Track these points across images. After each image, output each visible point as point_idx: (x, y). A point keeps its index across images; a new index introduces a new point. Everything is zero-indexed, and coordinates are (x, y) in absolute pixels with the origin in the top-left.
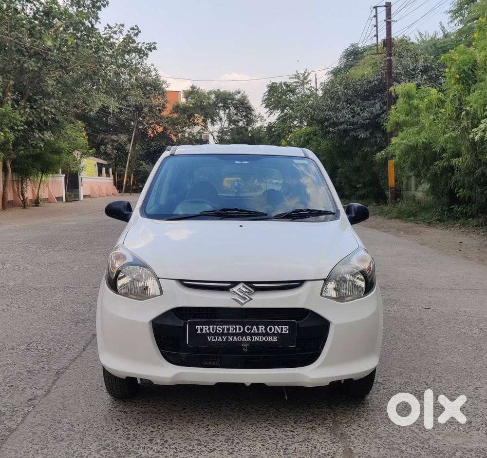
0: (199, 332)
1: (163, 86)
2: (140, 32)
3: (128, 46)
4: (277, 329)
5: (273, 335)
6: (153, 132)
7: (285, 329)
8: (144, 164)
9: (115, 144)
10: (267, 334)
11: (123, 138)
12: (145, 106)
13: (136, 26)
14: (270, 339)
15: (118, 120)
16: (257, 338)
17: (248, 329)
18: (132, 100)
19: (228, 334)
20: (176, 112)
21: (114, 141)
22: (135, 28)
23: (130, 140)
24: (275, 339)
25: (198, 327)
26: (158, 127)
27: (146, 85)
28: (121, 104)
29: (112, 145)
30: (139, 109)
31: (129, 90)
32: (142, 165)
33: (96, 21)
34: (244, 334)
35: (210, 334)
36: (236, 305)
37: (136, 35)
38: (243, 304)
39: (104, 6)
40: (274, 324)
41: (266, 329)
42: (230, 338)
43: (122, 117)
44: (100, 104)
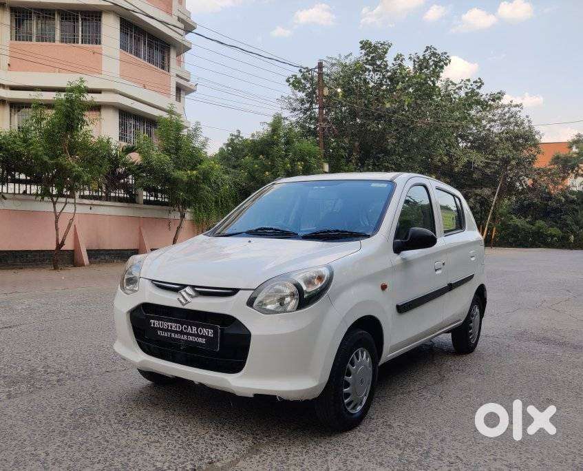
0: (152, 325)
1: (536, 137)
2: (483, 84)
3: (472, 99)
4: (205, 331)
5: (202, 336)
6: (521, 185)
7: (210, 333)
8: (514, 218)
9: (478, 198)
10: (197, 335)
11: (487, 191)
12: (514, 158)
13: (479, 79)
14: (200, 340)
15: (484, 174)
16: (191, 338)
17: (185, 328)
18: (499, 153)
19: (171, 331)
20: (556, 163)
21: (477, 195)
22: (479, 81)
23: (494, 194)
24: (203, 341)
25: (152, 321)
26: (526, 179)
27: (517, 137)
28: (487, 158)
29: (475, 199)
30: (506, 161)
31: (498, 144)
32: (512, 219)
33: (437, 79)
34: (181, 333)
35: (160, 329)
36: (179, 306)
37: (479, 87)
38: (183, 305)
39: (446, 64)
40: (203, 327)
41: (197, 330)
42: (173, 335)
43: (488, 171)
44: (466, 160)
